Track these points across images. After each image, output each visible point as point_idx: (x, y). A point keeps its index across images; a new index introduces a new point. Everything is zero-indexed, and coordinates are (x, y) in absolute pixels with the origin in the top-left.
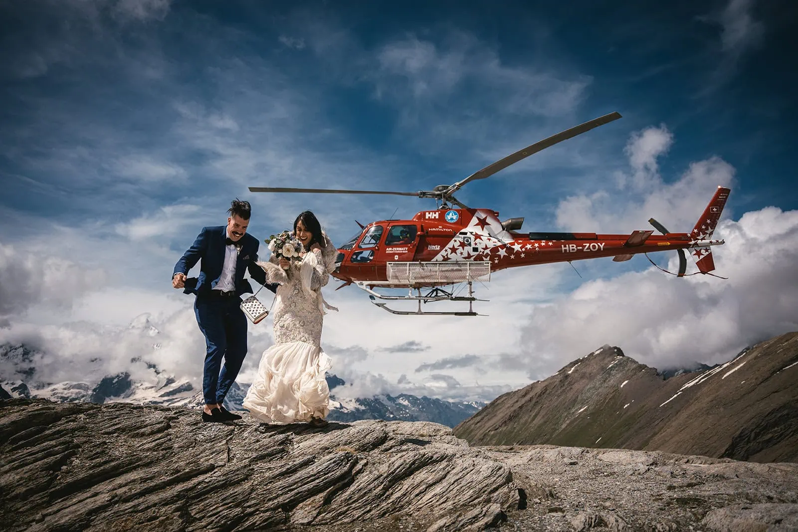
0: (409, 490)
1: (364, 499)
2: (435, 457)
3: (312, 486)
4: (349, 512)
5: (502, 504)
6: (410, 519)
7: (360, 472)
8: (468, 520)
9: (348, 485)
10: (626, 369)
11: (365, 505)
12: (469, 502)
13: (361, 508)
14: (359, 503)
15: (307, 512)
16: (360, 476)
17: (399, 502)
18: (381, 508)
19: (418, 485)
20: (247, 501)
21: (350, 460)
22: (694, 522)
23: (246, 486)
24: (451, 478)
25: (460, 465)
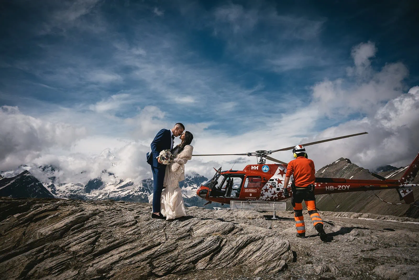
0: (245, 254)
1: (227, 258)
2: (256, 238)
3: (204, 253)
4: (220, 264)
5: (286, 260)
6: (246, 267)
7: (224, 245)
8: (271, 268)
9: (219, 251)
10: (352, 170)
11: (227, 261)
12: (272, 259)
13: (225, 262)
14: (225, 260)
15: (202, 264)
16: (224, 247)
17: (242, 260)
18: (234, 262)
19: (249, 252)
20: (177, 259)
21: (219, 240)
22: (369, 271)
23: (176, 252)
24: (263, 249)
25: (267, 242)
